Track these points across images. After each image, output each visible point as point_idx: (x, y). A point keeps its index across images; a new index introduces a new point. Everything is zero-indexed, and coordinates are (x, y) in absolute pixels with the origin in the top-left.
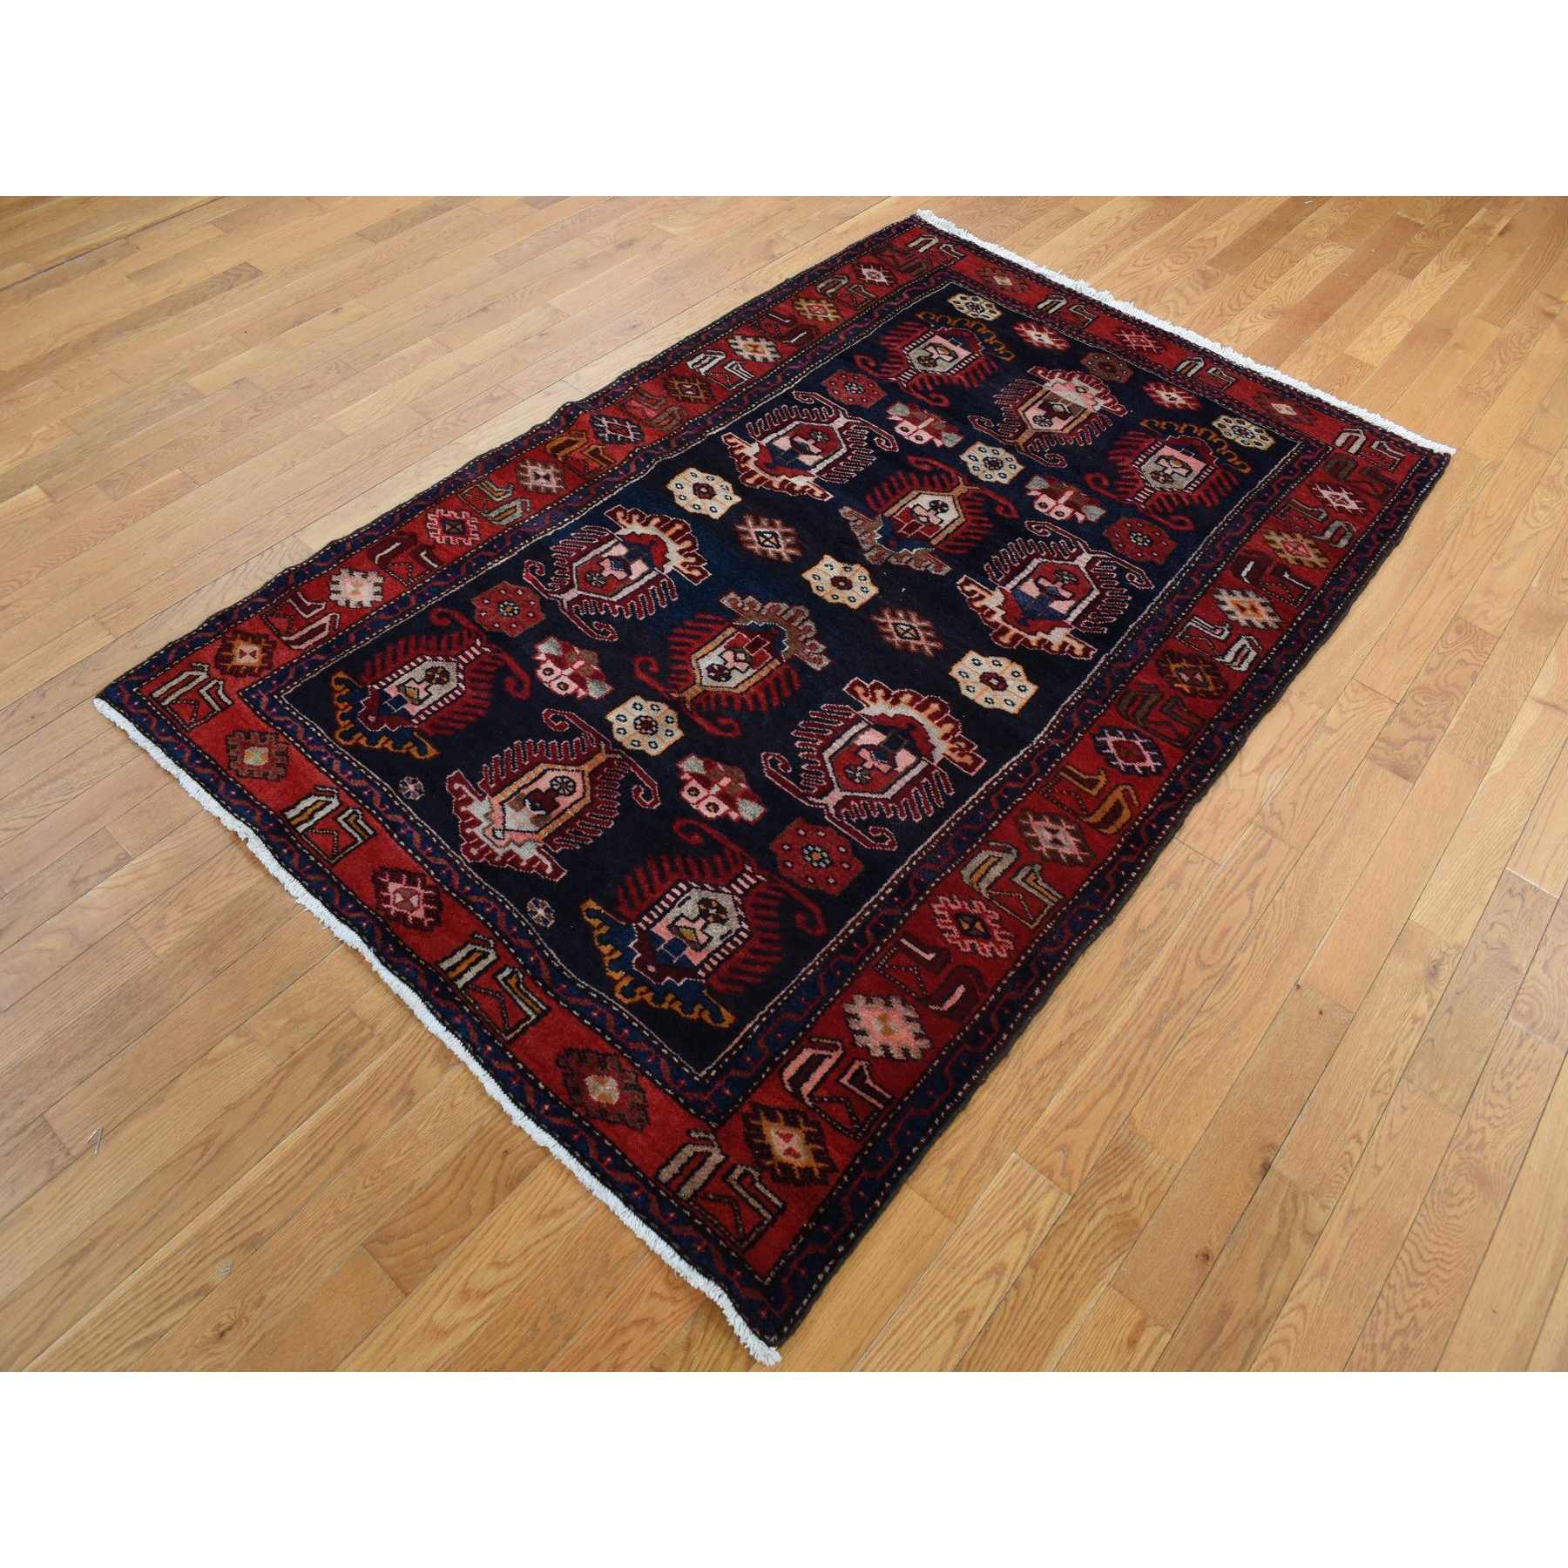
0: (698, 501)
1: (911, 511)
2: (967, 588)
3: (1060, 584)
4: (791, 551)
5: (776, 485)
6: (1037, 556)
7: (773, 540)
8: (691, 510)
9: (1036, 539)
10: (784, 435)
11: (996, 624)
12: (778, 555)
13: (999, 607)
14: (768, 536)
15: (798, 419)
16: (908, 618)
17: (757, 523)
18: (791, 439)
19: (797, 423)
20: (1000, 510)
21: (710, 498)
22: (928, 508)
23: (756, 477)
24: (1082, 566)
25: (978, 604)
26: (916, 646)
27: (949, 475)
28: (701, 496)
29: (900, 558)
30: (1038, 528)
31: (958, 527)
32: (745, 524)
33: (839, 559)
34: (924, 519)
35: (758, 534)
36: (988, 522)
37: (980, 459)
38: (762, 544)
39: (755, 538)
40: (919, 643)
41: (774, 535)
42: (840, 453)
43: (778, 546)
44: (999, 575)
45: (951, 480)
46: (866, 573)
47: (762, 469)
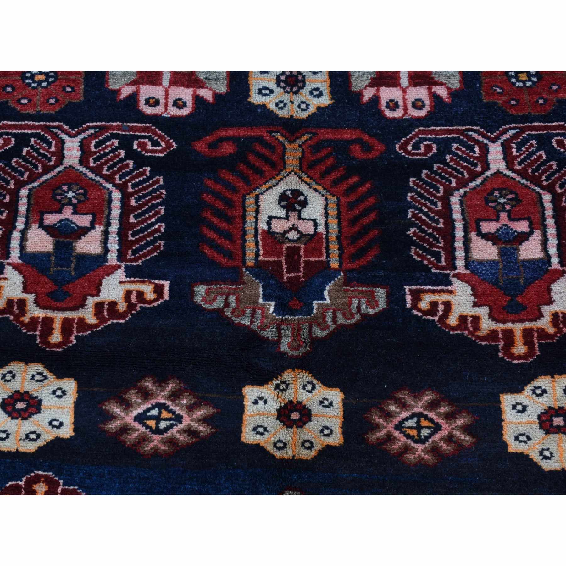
0: (27, 426)
1: (269, 233)
2: (424, 305)
3: (503, 215)
4: (200, 413)
5: (91, 320)
6: (449, 192)
7: (165, 414)
8: (31, 447)
9: (427, 164)
10: (27, 225)
11: (493, 334)
12: (189, 431)
13: (475, 305)
14: (155, 412)
15: (20, 185)
16: (404, 406)
17: (127, 406)
18: (42, 226)
19: (24, 192)
20: (357, 152)
21: (38, 411)
22: (282, 213)
23: (57, 325)
24: (502, 166)
25: (452, 320)
26: (444, 439)
27: (260, 140)
28: (24, 415)
29: (320, 321)
30: (416, 146)
31: (339, 217)
32: (114, 417)
33: (261, 381)
34: (293, 235)
35: (140, 418)
36: (361, 183)
37: (272, 85)
38: (158, 431)
39: (142, 429)
40: (444, 433)
41: (161, 406)
42: (116, 203)
43: (179, 418)
44: (437, 256)
45: (271, 147)
46: (306, 377)
47: (54, 309)
